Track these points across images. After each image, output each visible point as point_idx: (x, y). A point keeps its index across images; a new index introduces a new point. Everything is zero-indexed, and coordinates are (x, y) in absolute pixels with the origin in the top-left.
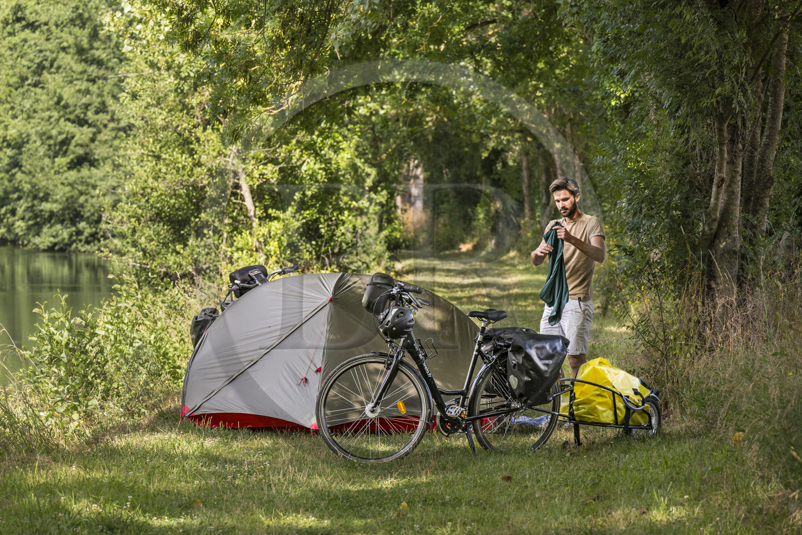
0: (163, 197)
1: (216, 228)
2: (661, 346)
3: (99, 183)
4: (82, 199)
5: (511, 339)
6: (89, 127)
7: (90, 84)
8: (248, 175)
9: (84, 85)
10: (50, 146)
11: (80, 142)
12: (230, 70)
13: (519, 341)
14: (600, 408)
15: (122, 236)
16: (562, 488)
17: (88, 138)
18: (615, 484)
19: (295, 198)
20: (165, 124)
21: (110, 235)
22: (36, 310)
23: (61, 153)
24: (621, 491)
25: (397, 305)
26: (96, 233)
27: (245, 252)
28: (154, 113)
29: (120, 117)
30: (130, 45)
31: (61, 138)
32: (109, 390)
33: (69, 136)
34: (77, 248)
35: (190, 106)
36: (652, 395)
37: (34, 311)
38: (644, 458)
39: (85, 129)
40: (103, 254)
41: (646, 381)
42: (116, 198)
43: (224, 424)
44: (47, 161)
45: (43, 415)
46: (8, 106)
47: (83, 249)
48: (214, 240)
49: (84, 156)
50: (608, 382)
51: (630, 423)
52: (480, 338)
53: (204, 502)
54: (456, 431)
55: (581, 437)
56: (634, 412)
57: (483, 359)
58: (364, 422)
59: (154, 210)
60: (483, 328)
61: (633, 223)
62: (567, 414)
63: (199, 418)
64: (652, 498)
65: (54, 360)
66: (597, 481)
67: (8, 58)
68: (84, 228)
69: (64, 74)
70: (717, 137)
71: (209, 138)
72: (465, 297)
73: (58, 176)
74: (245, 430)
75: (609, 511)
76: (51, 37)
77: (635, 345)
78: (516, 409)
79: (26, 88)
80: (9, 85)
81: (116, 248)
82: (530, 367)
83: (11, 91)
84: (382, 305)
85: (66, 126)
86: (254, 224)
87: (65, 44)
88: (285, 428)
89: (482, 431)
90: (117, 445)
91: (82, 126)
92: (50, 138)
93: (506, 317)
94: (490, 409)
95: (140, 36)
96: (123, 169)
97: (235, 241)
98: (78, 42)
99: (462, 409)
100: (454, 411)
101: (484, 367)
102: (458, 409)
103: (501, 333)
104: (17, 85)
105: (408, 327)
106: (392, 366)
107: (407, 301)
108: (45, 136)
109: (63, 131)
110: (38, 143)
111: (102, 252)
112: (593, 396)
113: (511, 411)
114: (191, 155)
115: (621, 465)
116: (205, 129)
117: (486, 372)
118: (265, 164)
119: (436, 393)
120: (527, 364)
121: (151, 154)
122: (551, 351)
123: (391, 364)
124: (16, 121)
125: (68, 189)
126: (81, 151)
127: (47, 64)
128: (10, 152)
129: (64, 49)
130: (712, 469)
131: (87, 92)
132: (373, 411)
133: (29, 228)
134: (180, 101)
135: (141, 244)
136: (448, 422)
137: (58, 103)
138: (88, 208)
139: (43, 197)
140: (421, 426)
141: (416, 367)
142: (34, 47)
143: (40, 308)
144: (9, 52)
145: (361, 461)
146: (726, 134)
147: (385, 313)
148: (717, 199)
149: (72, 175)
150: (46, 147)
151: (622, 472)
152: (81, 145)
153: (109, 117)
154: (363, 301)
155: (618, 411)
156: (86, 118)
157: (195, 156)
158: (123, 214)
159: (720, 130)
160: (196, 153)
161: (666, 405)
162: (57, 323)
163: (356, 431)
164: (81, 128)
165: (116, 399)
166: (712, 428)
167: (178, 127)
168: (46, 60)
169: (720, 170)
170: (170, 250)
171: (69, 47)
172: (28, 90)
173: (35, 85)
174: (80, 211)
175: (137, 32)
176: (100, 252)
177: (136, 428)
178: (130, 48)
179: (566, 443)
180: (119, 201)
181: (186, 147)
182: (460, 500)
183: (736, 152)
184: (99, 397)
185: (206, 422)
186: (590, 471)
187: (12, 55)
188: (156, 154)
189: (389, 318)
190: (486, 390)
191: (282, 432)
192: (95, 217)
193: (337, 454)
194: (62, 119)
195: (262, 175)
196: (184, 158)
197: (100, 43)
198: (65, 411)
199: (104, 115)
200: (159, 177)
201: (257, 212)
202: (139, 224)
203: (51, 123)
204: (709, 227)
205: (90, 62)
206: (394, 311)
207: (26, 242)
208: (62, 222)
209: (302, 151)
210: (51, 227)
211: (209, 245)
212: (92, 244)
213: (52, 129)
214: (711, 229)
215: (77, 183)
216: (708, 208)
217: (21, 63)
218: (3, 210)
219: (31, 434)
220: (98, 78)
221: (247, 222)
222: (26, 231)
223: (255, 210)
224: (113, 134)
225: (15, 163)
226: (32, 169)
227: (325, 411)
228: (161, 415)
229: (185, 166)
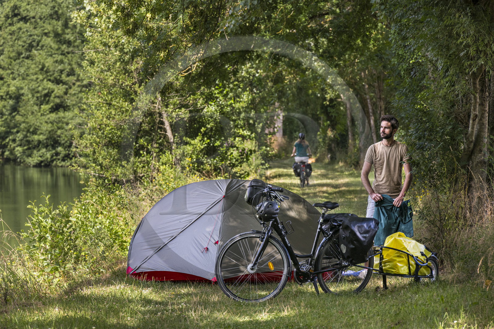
1: (148, 149)
2: (438, 224)
3: (70, 121)
4: (59, 132)
5: (342, 221)
6: (63, 85)
7: (63, 57)
8: (169, 116)
9: (59, 58)
10: (37, 97)
11: (57, 95)
12: (156, 47)
13: (347, 222)
14: (399, 265)
15: (86, 156)
16: (375, 317)
17: (62, 92)
18: (410, 314)
19: (202, 130)
20: (114, 83)
21: (78, 155)
22: (29, 206)
23: (45, 102)
24: (414, 318)
25: (267, 200)
27: (167, 166)
28: (107, 75)
29: (83, 78)
30: (90, 31)
31: (46, 91)
32: (79, 257)
33: (50, 91)
34: (56, 164)
35: (130, 71)
36: (433, 255)
37: (28, 207)
38: (428, 297)
39: (61, 86)
40: (74, 168)
41: (429, 247)
42: (81, 131)
43: (155, 278)
44: (36, 108)
45: (36, 274)
46: (9, 72)
47: (60, 165)
48: (147, 158)
49: (60, 104)
50: (405, 248)
51: (419, 274)
52: (321, 220)
54: (307, 281)
55: (388, 284)
56: (421, 267)
57: (324, 234)
58: (247, 275)
59: (107, 138)
60: (324, 214)
61: (419, 144)
62: (378, 269)
63: (139, 275)
64: (434, 323)
65: (42, 239)
66: (398, 312)
67: (9, 40)
68: (61, 151)
69: (46, 51)
70: (472, 88)
72: (311, 193)
73: (43, 117)
74: (169, 282)
76: (37, 26)
77: (421, 224)
78: (345, 266)
79: (21, 60)
80: (10, 58)
81: (82, 164)
82: (354, 239)
83: (11, 62)
84: (258, 200)
85: (47, 84)
86: (173, 147)
87: (46, 31)
88: (195, 281)
89: (323, 281)
90: (85, 294)
91: (58, 84)
92: (38, 92)
93: (338, 206)
94: (329, 267)
95: (97, 26)
96: (86, 112)
97: (160, 158)
98: (55, 30)
99: (310, 267)
100: (305, 268)
101: (324, 239)
102: (308, 266)
103: (335, 217)
104: (15, 58)
105: (275, 214)
106: (265, 239)
107: (274, 197)
108: (34, 91)
109: (45, 87)
110: (30, 96)
111: (73, 166)
112: (395, 257)
113: (343, 268)
114: (131, 103)
115: (413, 302)
116: (140, 86)
117: (326, 243)
118: (180, 108)
119: (294, 257)
120: (352, 237)
121: (104, 102)
122: (367, 228)
123: (264, 238)
124: (15, 81)
125: (50, 125)
126: (58, 101)
127: (35, 44)
128: (11, 102)
129: (46, 34)
130: (472, 304)
131: (62, 62)
133: (24, 152)
134: (123, 67)
135: (99, 161)
136: (301, 275)
137: (42, 69)
138: (64, 138)
139: (33, 131)
140: (283, 278)
141: (280, 239)
142: (26, 33)
143: (32, 204)
144: (9, 37)
145: (245, 301)
146: (478, 86)
147: (259, 205)
148: (473, 128)
149: (53, 116)
150: (35, 98)
151: (414, 306)
152: (58, 97)
153: (75, 79)
154: (245, 197)
155: (411, 267)
156: (61, 79)
157: (134, 104)
158: (86, 142)
159: (474, 84)
160: (134, 101)
161: (442, 262)
162: (43, 214)
163: (242, 282)
164: (58, 86)
165: (83, 263)
166: (471, 276)
167: (122, 84)
168: (34, 41)
169: (475, 110)
170: (118, 165)
171: (49, 33)
172: (23, 61)
173: (27, 58)
174: (58, 140)
175: (96, 23)
176: (72, 166)
177: (98, 282)
178: (90, 34)
179: (378, 287)
180: (84, 133)
181: (128, 97)
182: (310, 326)
183: (484, 98)
184: (73, 262)
185: (143, 277)
186: (393, 306)
187: (12, 38)
188: (108, 102)
189: (262, 208)
190: (326, 254)
191: (193, 283)
192: (68, 144)
193: (229, 297)
194: (45, 80)
195: (178, 115)
196: (126, 105)
197: (69, 30)
198: (50, 271)
199: (73, 77)
200: (110, 117)
201: (175, 140)
202: (98, 148)
203: (38, 83)
204: (468, 146)
205: (63, 43)
206: (266, 204)
207: (22, 161)
208: (46, 147)
209: (204, 99)
210: (39, 151)
211: (144, 161)
212: (66, 161)
213: (39, 86)
214: (469, 148)
215: (56, 122)
216: (467, 134)
217: (17, 44)
218: (7, 140)
219: (27, 287)
220: (68, 53)
221: (169, 146)
222: (22, 154)
223: (174, 138)
224: (79, 89)
225: (14, 109)
226: (25, 113)
227: (221, 269)
228: (114, 273)
229: (127, 110)
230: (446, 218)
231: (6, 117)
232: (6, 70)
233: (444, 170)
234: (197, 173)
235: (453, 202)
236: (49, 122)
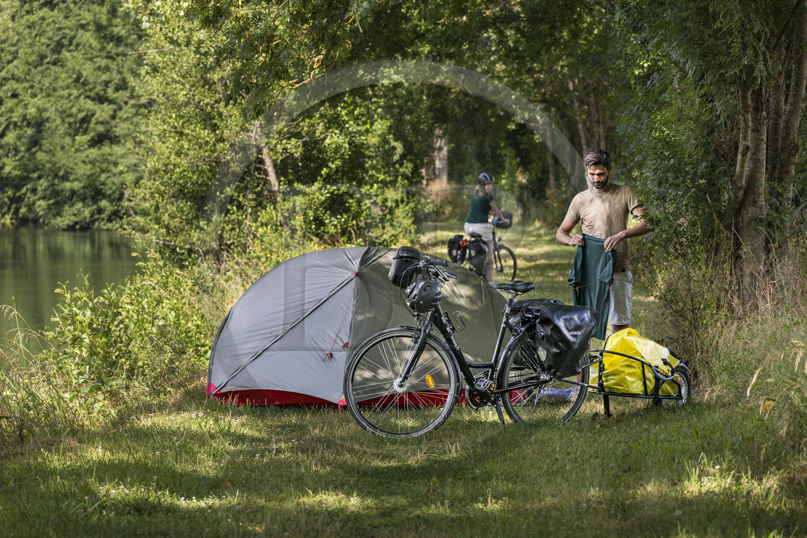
0: (185, 173)
1: (240, 202)
2: (690, 315)
3: (120, 160)
4: (103, 177)
5: (539, 310)
6: (109, 105)
7: (110, 61)
8: (272, 150)
9: (104, 63)
10: (70, 124)
11: (101, 119)
13: (548, 314)
14: (629, 379)
15: (145, 213)
16: (593, 460)
17: (108, 115)
18: (646, 455)
19: (323, 172)
20: (187, 100)
21: (132, 212)
22: (58, 291)
23: (81, 130)
24: (652, 462)
25: (424, 279)
26: (118, 211)
27: (269, 227)
28: (175, 89)
29: (140, 94)
30: (148, 21)
31: (81, 115)
32: (134, 369)
33: (89, 114)
34: (99, 226)
35: (211, 81)
36: (682, 364)
37: (56, 291)
38: (675, 429)
39: (105, 106)
40: (126, 232)
41: (675, 351)
42: (137, 175)
43: (251, 401)
44: (68, 140)
45: (67, 396)
47: (105, 228)
48: (238, 216)
49: (105, 133)
50: (637, 353)
51: (660, 393)
52: (508, 310)
53: (232, 481)
54: (485, 404)
55: (611, 408)
56: (663, 382)
57: (511, 332)
58: (392, 396)
59: (176, 186)
60: (511, 300)
61: (659, 192)
62: (597, 385)
63: (225, 395)
64: (683, 469)
65: (76, 340)
66: (627, 452)
67: (27, 36)
68: (106, 207)
69: (83, 52)
70: (741, 105)
71: (231, 113)
73: (78, 154)
74: (272, 407)
75: (640, 483)
76: (70, 14)
77: (663, 314)
78: (546, 382)
79: (45, 66)
80: (27, 63)
81: (139, 225)
82: (558, 339)
83: (30, 70)
84: (408, 279)
85: (85, 103)
86: (278, 199)
87: (83, 22)
88: (312, 405)
89: (511, 405)
90: (144, 426)
91: (102, 103)
92: (70, 115)
93: (533, 288)
94: (519, 382)
95: (159, 12)
96: (144, 145)
97: (259, 216)
98: (97, 20)
99: (491, 382)
100: (484, 383)
101: (512, 339)
102: (487, 381)
103: (529, 305)
104: (36, 64)
105: (436, 300)
106: (420, 340)
109: (82, 108)
110: (58, 121)
111: (124, 229)
112: (622, 366)
113: (541, 384)
114: (214, 131)
115: (652, 436)
116: (227, 104)
117: (514, 345)
118: (289, 139)
119: (464, 366)
120: (555, 336)
121: (173, 130)
122: (579, 322)
123: (419, 337)
124: (36, 99)
125: (89, 166)
126: (101, 128)
127: (65, 41)
128: (30, 132)
129: (83, 27)
130: (743, 439)
131: (107, 69)
132: (401, 386)
133: (49, 208)
134: (201, 77)
135: (164, 221)
136: (476, 395)
137: (77, 80)
138: (110, 186)
139: (63, 176)
140: (449, 400)
141: (444, 340)
142: (53, 24)
143: (62, 288)
144: (27, 31)
145: (389, 436)
146: (750, 102)
147: (411, 287)
148: (742, 167)
149: (93, 153)
150: (66, 125)
151: (653, 443)
152: (102, 123)
153: (128, 95)
154: (389, 274)
155: (647, 382)
156: (106, 95)
157: (217, 132)
158: (145, 191)
159: (744, 98)
160: (218, 128)
161: (696, 374)
162: (79, 302)
163: (385, 406)
164: (101, 106)
165: (140, 378)
166: (742, 397)
167: (199, 102)
168: (65, 37)
169: (745, 138)
170: (194, 227)
171: (88, 24)
172: (48, 68)
173: (55, 63)
174: (101, 189)
175: (156, 8)
176: (122, 229)
177: (162, 407)
178: (148, 25)
179: (596, 414)
180: (141, 178)
181: (209, 123)
182: (491, 475)
183: (760, 120)
184: (124, 376)
185: (233, 399)
186: (620, 442)
188: (179, 129)
190: (515, 363)
191: (309, 408)
192: (117, 195)
193: (366, 430)
194: (82, 97)
195: (285, 149)
196: (206, 134)
197: (119, 20)
198: (89, 391)
199: (124, 92)
200: (181, 153)
201: (281, 187)
202: (163, 200)
203: (70, 101)
204: (735, 195)
205: (109, 40)
206: (421, 284)
207: (47, 222)
208: (84, 200)
209: (325, 125)
210: (72, 206)
211: (233, 221)
212: (114, 222)
213: (72, 107)
214: (737, 197)
215: (98, 161)
216: (733, 176)
217: (40, 42)
218: (24, 190)
219: (55, 416)
220: (118, 55)
221: (271, 197)
222: (46, 211)
223: (279, 185)
224: (134, 111)
225: (35, 143)
226: (52, 148)
227: (353, 386)
228: (188, 393)
229: (207, 141)
230: (702, 306)
231: (23, 154)
232: (22, 82)
233: (698, 232)
234: (314, 238)
235: (712, 283)
236: (87, 161)
